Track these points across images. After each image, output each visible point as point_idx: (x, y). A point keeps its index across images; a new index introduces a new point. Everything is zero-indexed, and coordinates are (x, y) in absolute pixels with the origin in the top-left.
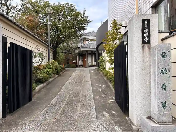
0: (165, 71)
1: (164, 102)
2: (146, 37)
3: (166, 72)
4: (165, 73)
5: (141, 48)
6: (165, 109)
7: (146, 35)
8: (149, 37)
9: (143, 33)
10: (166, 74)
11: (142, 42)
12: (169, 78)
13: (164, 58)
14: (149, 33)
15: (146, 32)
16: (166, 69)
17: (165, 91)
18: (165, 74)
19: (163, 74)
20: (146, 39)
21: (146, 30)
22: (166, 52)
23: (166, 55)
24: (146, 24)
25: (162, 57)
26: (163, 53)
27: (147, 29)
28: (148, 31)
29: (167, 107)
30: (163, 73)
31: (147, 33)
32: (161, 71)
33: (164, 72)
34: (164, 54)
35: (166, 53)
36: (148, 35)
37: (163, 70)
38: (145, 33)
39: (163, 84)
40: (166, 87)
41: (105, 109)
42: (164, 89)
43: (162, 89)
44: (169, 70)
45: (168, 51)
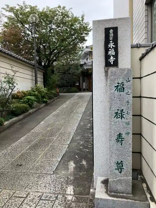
0: (122, 114)
1: (119, 162)
2: (112, 56)
3: (124, 115)
4: (122, 117)
5: (104, 74)
6: (120, 172)
7: (112, 52)
8: (116, 56)
9: (107, 50)
10: (123, 118)
11: (104, 65)
12: (128, 124)
13: (120, 92)
14: (116, 49)
15: (111, 47)
16: (123, 110)
17: (121, 144)
18: (121, 119)
19: (119, 118)
20: (112, 60)
21: (111, 45)
22: (123, 83)
23: (124, 88)
24: (112, 35)
25: (118, 91)
27: (112, 42)
28: (114, 46)
29: (125, 170)
31: (113, 49)
32: (115, 113)
33: (120, 114)
34: (120, 85)
35: (123, 85)
36: (114, 52)
37: (118, 112)
38: (110, 50)
39: (119, 134)
40: (123, 139)
41: (76, 156)
42: (120, 143)
43: (117, 142)
44: (128, 112)
45: (127, 81)
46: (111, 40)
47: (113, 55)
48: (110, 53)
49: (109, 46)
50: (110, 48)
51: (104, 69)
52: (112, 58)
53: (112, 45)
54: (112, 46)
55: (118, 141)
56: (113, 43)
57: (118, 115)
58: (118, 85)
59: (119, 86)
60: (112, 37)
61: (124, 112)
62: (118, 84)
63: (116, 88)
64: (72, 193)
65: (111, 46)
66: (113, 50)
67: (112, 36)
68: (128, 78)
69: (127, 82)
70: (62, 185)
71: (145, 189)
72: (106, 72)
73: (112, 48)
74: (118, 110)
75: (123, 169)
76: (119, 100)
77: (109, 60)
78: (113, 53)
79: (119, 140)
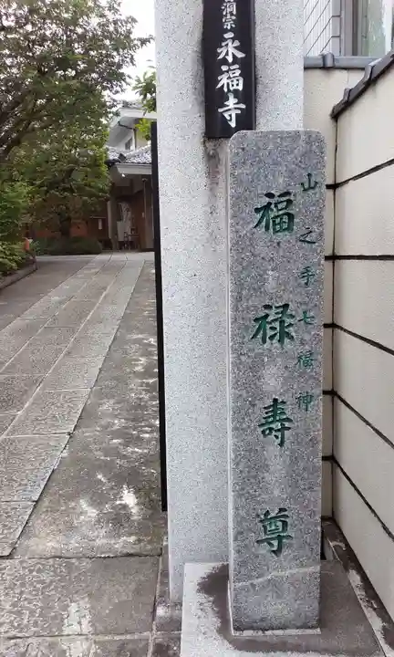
0: (282, 322)
1: (273, 515)
2: (231, 96)
3: (290, 325)
4: (284, 335)
5: (202, 167)
6: (278, 552)
7: (231, 80)
9: (211, 67)
10: (287, 340)
11: (203, 128)
12: (307, 364)
13: (275, 232)
14: (248, 67)
15: (230, 59)
16: (286, 306)
17: (281, 444)
18: (281, 341)
19: (272, 337)
22: (288, 193)
23: (291, 217)
24: (230, 7)
25: (267, 228)
26: (273, 201)
27: (233, 39)
28: (240, 55)
29: (294, 541)
30: (270, 333)
31: (237, 66)
32: (256, 320)
33: (277, 325)
34: (276, 206)
35: (289, 202)
36: (241, 80)
37: (267, 316)
38: (224, 68)
39: (269, 402)
40: (287, 424)
41: (100, 477)
42: (277, 437)
43: (265, 436)
44: (305, 313)
45: (306, 186)
46: (226, 31)
47: (236, 93)
48: (224, 81)
49: (222, 52)
50: (224, 61)
51: (202, 148)
52: (232, 102)
53: (231, 50)
54: (233, 55)
55: (268, 432)
56: (237, 43)
57: (268, 326)
58: (270, 204)
59: (273, 206)
60: (234, 18)
61: (292, 316)
62: (267, 200)
63: (259, 216)
64: (86, 628)
65: (227, 54)
66: (238, 73)
67: (231, 14)
68: (309, 175)
69: (305, 190)
70: (47, 599)
71: (360, 593)
72: (212, 159)
73: (233, 63)
74: (268, 307)
75: (289, 537)
76: (273, 265)
77: (220, 110)
78: (235, 83)
79: (271, 429)
